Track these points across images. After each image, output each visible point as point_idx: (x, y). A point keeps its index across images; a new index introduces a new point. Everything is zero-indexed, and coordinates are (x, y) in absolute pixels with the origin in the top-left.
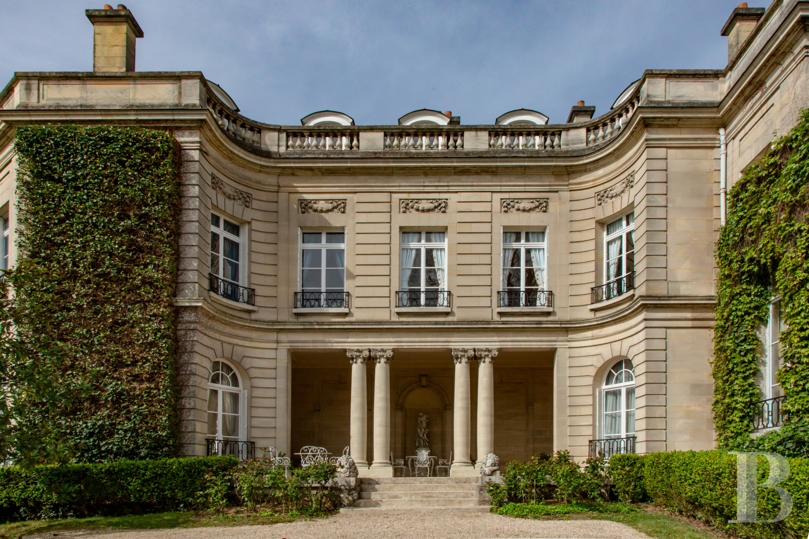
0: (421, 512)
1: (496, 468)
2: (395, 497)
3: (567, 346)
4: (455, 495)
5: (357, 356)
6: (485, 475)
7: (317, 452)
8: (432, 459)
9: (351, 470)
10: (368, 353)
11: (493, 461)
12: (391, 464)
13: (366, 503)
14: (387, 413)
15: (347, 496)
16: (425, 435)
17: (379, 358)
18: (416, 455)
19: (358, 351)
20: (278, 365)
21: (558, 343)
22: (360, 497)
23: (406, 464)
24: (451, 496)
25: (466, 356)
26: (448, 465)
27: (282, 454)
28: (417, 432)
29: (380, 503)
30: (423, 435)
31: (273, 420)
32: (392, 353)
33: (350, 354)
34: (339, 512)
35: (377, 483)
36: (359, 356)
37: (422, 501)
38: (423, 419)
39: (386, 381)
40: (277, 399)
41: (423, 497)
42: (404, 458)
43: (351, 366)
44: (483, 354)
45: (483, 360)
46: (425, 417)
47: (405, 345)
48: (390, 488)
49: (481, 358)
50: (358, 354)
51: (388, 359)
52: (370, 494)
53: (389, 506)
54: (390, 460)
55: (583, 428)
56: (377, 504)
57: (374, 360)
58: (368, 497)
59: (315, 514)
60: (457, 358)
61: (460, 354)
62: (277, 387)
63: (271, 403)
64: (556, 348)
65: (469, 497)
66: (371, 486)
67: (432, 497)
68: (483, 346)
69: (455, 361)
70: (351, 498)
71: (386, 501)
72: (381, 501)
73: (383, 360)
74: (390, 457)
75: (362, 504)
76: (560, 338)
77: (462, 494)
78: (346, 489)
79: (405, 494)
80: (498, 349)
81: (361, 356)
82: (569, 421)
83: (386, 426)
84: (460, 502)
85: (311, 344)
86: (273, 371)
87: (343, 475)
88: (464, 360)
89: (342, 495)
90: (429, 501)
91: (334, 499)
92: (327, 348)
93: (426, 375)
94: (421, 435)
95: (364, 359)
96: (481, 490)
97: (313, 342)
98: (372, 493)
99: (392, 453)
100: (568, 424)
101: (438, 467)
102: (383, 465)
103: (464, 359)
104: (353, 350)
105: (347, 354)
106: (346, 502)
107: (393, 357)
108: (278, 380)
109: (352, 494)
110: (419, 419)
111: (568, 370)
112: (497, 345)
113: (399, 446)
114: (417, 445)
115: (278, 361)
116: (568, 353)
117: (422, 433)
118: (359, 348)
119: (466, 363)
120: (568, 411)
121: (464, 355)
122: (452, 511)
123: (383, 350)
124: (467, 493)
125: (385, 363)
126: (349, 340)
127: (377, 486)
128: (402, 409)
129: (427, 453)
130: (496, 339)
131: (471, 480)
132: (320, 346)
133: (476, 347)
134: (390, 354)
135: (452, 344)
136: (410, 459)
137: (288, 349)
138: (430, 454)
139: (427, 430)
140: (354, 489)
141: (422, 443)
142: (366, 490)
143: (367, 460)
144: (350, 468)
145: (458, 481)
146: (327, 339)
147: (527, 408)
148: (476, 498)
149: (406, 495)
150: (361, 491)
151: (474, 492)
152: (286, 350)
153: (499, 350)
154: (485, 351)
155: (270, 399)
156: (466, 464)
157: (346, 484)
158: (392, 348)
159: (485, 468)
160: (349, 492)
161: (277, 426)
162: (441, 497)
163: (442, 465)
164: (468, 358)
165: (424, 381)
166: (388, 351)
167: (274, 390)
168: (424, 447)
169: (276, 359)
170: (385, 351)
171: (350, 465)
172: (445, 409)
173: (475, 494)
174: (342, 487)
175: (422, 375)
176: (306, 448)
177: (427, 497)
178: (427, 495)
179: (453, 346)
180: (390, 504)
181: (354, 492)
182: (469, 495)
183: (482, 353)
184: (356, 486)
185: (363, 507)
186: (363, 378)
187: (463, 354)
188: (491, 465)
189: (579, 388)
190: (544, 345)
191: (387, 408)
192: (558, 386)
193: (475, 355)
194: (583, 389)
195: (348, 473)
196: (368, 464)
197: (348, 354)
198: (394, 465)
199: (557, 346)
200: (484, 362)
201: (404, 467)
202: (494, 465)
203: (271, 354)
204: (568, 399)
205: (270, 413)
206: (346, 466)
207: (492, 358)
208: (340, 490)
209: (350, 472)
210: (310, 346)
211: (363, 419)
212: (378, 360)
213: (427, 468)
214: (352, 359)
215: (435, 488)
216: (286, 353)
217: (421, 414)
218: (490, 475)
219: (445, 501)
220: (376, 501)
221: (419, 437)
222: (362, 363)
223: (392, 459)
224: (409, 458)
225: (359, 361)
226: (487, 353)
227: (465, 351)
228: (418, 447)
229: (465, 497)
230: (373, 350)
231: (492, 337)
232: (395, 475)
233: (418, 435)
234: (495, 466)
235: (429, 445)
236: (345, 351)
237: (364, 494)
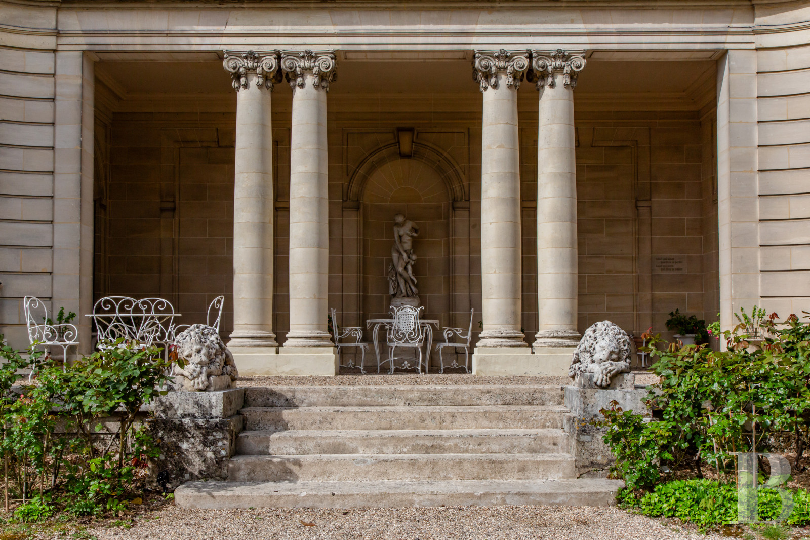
0: (411, 503)
1: (622, 364)
2: (338, 448)
3: (753, 46)
4: (506, 444)
5: (248, 69)
6: (591, 384)
7: (148, 311)
8: (428, 327)
9: (213, 368)
10: (274, 63)
11: (614, 344)
12: (332, 340)
13: (253, 470)
14: (320, 214)
15: (200, 447)
16: (409, 267)
17: (302, 75)
18: (392, 318)
19: (251, 56)
20: (58, 90)
21: (730, 38)
22: (237, 450)
23: (366, 338)
24: (494, 447)
25: (509, 70)
26: (465, 341)
27: (66, 315)
28: (391, 260)
29: (295, 469)
30: (406, 269)
31: (47, 227)
32: (332, 63)
33: (231, 64)
34: (172, 500)
35: (290, 404)
36: (254, 69)
37: (413, 463)
38: (405, 231)
39: (319, 133)
40: (57, 177)
41: (415, 449)
42: (364, 325)
43: (234, 93)
44: (551, 64)
45: (550, 80)
46: (409, 225)
47: (364, 43)
48: (324, 420)
49: (544, 75)
50: (250, 64)
51: (322, 77)
52: (268, 440)
53: (319, 481)
54: (330, 330)
55: (796, 251)
56: (285, 473)
57: (289, 80)
58: (261, 448)
59: (97, 510)
60: (487, 76)
61: (494, 64)
62: (57, 147)
63: (41, 185)
64: (726, 51)
65: (545, 451)
66: (272, 413)
67: (441, 449)
68: (549, 44)
69: (483, 83)
70: (210, 455)
71: (311, 465)
72: (297, 463)
73: (310, 80)
74: (330, 320)
75: (242, 474)
76: (736, 25)
77: (526, 441)
78: (198, 427)
79: (364, 439)
80: (586, 51)
81: (259, 70)
82: (760, 233)
83: (320, 246)
84: (523, 468)
85: (138, 40)
86: (48, 105)
87: (188, 384)
88: (505, 80)
89: (185, 446)
90: (434, 463)
91: (162, 457)
92: (176, 48)
93: (410, 130)
94: (401, 269)
95: (265, 76)
96: (583, 431)
97: (144, 34)
98: (275, 436)
99: (334, 312)
100: (759, 242)
101: (442, 346)
102: (313, 342)
103: (503, 77)
104: (238, 55)
105: (225, 63)
106: (196, 465)
107: (334, 73)
108: (58, 127)
109: (214, 443)
110: (396, 229)
111: (755, 105)
112: (583, 44)
113: (352, 293)
114: (392, 292)
115: (59, 81)
116: (755, 62)
117: (401, 263)
118: (254, 49)
119: (510, 86)
120: (759, 209)
121: (505, 69)
122: (504, 501)
123: (309, 55)
124: (541, 439)
125: (316, 86)
126: (230, 29)
127: (287, 414)
128: (358, 208)
129: (416, 313)
130: (580, 27)
131: (546, 397)
132: (159, 44)
133: (533, 48)
134: (326, 63)
135: (474, 40)
136: (377, 328)
137: (84, 52)
138: (423, 316)
139: (414, 257)
140: (220, 427)
141: (402, 286)
142: (256, 426)
143: (274, 330)
144: (211, 361)
145: (509, 398)
146: (178, 28)
147: (637, 207)
148: (567, 456)
149: (367, 442)
150: (244, 429)
151: (559, 432)
152: (80, 54)
153: (589, 55)
154: (555, 57)
155: (40, 177)
156: (512, 342)
157: (195, 411)
158: (331, 48)
159: (591, 366)
160: (206, 435)
161: (56, 245)
162: (466, 451)
163: (451, 340)
164: (515, 75)
165: (406, 143)
166: (322, 59)
167: (50, 153)
168: (408, 296)
169: (54, 75)
170: (316, 58)
171: (208, 355)
172: (454, 208)
173: (562, 442)
174: (187, 421)
175: (400, 130)
176: (107, 302)
177: (428, 449)
178: (428, 443)
179: (477, 44)
180: (323, 473)
181: (219, 435)
182: (546, 444)
183: (548, 62)
184: (225, 415)
185: (243, 482)
186: (263, 125)
187: (502, 64)
188: (609, 358)
189: (783, 150)
190: (697, 43)
191: (320, 200)
192: (731, 146)
193: (530, 70)
194: (793, 151)
195: (203, 377)
196: (276, 340)
197: (228, 65)
198: (341, 341)
199: (727, 46)
200: (552, 85)
201: (362, 346)
202: (615, 355)
203: (43, 63)
204: (757, 177)
205: (39, 210)
206: (196, 359)
207: (572, 75)
208: (181, 430)
209: (209, 375)
210: (137, 44)
211: (262, 227)
212: (299, 80)
213: (416, 349)
214: (238, 77)
215: (449, 419)
216: (80, 60)
217: (400, 219)
218: (607, 387)
219: (480, 463)
220: (282, 463)
221: (397, 273)
222: (260, 86)
223: (335, 327)
224: (375, 324)
225: (254, 81)
226: (558, 63)
227: (507, 57)
228: (394, 295)
229: (533, 451)
230: (288, 53)
231: (572, 22)
232: (342, 370)
233: (394, 267)
234: (619, 359)
235: (420, 295)
236: (219, 56)
237: (250, 438)
